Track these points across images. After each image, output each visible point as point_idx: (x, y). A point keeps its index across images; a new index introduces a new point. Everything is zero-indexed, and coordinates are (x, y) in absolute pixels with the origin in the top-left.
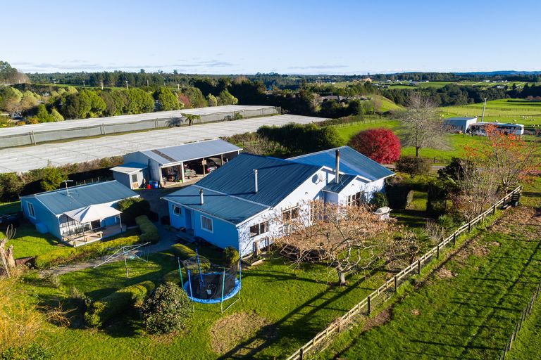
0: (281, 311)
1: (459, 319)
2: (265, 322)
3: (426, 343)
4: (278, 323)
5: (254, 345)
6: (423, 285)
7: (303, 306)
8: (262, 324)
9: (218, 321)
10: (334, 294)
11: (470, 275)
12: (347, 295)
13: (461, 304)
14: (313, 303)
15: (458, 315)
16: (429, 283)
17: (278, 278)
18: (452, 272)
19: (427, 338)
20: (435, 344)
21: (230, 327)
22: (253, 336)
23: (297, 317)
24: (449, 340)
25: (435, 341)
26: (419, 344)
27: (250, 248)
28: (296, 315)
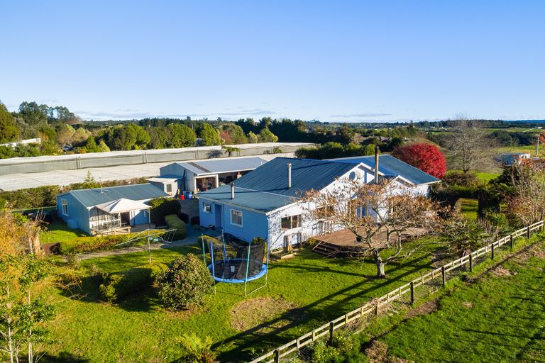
0: (310, 297)
1: (523, 313)
2: (292, 305)
3: (482, 333)
4: (307, 307)
5: (279, 325)
6: (475, 281)
7: (336, 294)
8: (289, 307)
9: (240, 303)
10: (372, 285)
11: (532, 275)
12: (387, 287)
13: (523, 299)
14: (347, 292)
15: (520, 309)
16: (484, 280)
17: (309, 269)
18: (510, 271)
19: (483, 328)
20: (493, 334)
21: (254, 308)
22: (278, 317)
23: (328, 303)
24: (510, 330)
25: (493, 331)
26: (473, 334)
27: (281, 241)
28: (327, 301)
